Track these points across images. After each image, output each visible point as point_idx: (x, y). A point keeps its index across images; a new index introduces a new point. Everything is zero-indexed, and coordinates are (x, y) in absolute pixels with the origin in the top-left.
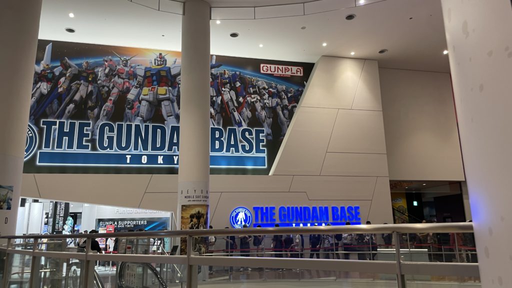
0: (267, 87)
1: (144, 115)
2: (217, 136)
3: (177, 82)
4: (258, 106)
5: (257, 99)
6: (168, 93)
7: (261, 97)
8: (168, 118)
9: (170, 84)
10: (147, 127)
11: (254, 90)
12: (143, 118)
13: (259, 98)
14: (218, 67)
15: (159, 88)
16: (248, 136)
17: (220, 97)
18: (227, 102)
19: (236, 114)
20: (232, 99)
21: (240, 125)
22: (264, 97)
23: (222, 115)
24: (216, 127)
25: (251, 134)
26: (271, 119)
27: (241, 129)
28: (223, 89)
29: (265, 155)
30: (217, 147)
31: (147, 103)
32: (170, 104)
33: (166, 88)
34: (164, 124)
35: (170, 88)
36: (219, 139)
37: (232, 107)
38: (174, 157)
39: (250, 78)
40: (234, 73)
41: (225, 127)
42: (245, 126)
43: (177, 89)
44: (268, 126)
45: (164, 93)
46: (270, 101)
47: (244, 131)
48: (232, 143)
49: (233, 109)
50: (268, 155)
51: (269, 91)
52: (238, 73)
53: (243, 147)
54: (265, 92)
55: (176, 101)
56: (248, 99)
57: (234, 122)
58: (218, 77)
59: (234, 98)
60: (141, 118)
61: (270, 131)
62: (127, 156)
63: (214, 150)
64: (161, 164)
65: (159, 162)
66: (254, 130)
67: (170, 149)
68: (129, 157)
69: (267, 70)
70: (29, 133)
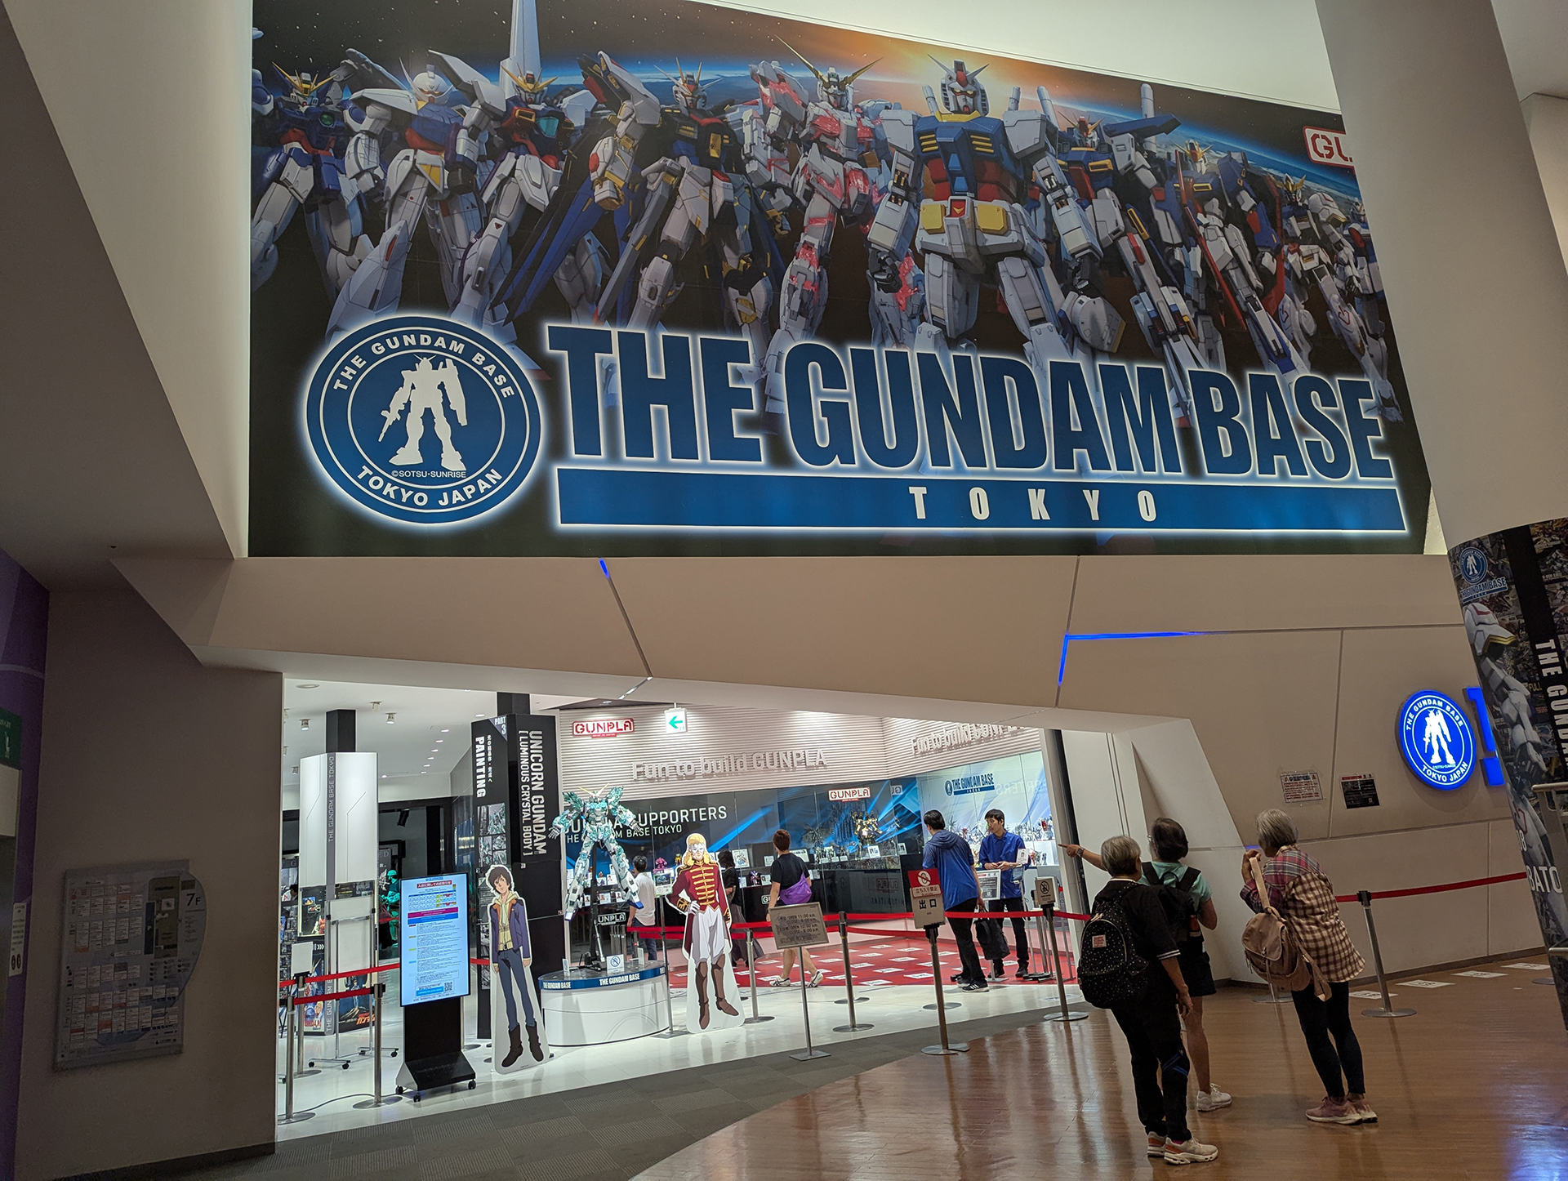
0: (1342, 218)
1: (944, 314)
2: (1218, 407)
3: (1035, 184)
4: (1330, 286)
5: (1321, 262)
6: (1013, 227)
7: (1331, 254)
8: (1034, 328)
9: (1013, 190)
10: (963, 366)
11: (1305, 225)
12: (943, 327)
13: (1326, 259)
14: (1168, 128)
15: (976, 203)
16: (1321, 409)
17: (1198, 250)
18: (1225, 271)
19: (1262, 316)
20: (1236, 258)
21: (1287, 366)
22: (1342, 255)
23: (1217, 323)
24: (1207, 369)
25: (1328, 400)
26: (1383, 343)
27: (1294, 377)
28: (1200, 216)
29: (1389, 483)
30: (1227, 451)
31: (946, 263)
32: (1030, 271)
33: (1004, 205)
34: (1021, 352)
35: (1017, 206)
36: (1226, 418)
37: (1244, 292)
38: (1086, 493)
39: (1280, 179)
40: (1224, 155)
41: (1235, 368)
42: (1303, 370)
43: (1041, 212)
44: (1380, 367)
45: (999, 225)
46: (1365, 270)
47: (1304, 386)
48: (1275, 435)
49: (1249, 298)
50: (1403, 482)
51: (1350, 230)
52: (1236, 156)
53: (1315, 449)
54: (1340, 236)
55: (1047, 261)
56: (1292, 258)
57: (1261, 350)
58: (1174, 169)
59: (1245, 257)
60: (936, 330)
61: (1389, 386)
62: (912, 490)
63: (1218, 465)
64: (1041, 523)
65: (1036, 517)
66: (1335, 384)
67: (1064, 461)
68: (918, 492)
69: (1328, 152)
70: (498, 381)
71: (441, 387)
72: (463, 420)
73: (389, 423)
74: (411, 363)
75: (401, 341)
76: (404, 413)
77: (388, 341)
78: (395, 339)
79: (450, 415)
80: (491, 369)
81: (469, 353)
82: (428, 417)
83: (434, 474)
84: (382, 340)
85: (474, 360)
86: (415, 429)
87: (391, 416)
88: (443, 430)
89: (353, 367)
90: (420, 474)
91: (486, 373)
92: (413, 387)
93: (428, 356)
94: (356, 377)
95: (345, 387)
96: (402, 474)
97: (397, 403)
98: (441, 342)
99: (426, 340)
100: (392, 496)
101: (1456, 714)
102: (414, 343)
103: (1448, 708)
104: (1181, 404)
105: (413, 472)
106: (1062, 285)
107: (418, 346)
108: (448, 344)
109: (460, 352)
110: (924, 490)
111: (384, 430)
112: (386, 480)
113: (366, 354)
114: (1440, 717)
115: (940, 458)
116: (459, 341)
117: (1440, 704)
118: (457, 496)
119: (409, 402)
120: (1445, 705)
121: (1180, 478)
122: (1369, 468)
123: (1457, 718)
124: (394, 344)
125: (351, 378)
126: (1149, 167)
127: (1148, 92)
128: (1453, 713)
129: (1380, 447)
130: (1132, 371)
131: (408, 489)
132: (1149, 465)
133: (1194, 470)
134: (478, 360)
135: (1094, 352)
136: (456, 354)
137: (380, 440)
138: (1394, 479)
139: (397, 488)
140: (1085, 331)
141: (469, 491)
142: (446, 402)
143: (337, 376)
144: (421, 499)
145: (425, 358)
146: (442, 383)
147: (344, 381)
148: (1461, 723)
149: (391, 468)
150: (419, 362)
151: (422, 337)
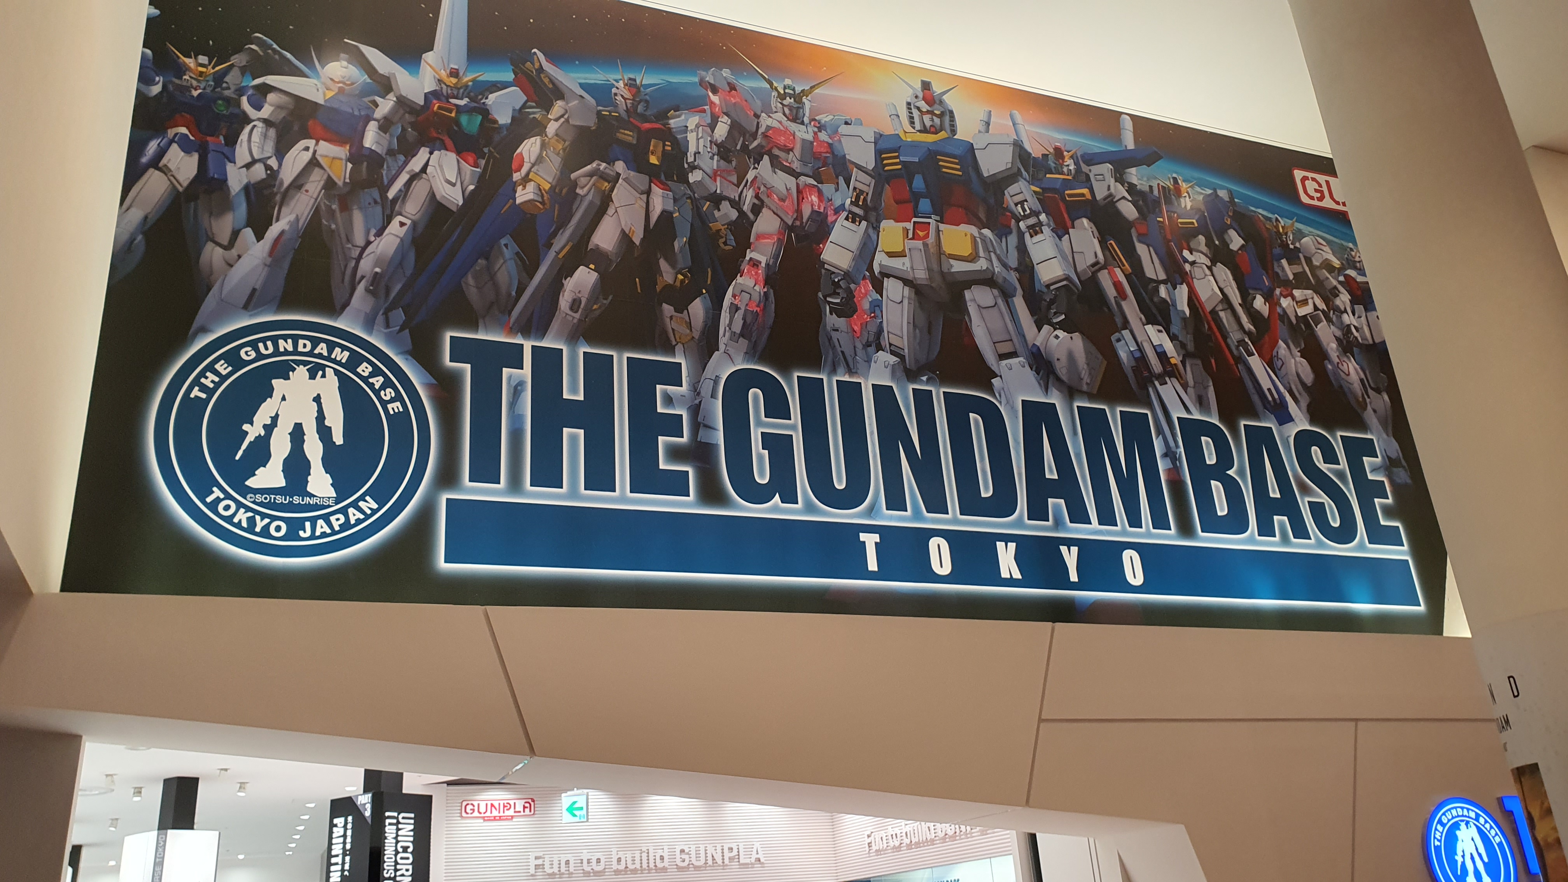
0: (1336, 263)
1: (903, 343)
2: (1211, 459)
3: (1007, 209)
4: (1326, 334)
5: (1316, 308)
6: (981, 254)
7: (1326, 300)
8: (1004, 362)
9: (982, 215)
10: (923, 401)
11: (1297, 269)
12: (902, 357)
13: (1322, 305)
14: (1148, 160)
15: (942, 227)
16: (1323, 467)
17: (1184, 287)
18: (1214, 312)
19: (1256, 363)
20: (1226, 299)
21: (1285, 418)
22: (1338, 302)
23: (1207, 367)
24: (1197, 416)
25: (1330, 457)
26: (1386, 397)
27: (1292, 430)
28: (1186, 253)
29: (1401, 552)
30: (1222, 509)
31: (907, 289)
32: (1000, 301)
33: (973, 230)
34: (990, 389)
35: (986, 232)
36: (1220, 471)
37: (1235, 336)
38: (1064, 549)
39: (1269, 219)
40: (1209, 192)
41: (1229, 416)
42: (1301, 423)
43: (1013, 240)
44: (1384, 423)
45: (967, 251)
46: (1363, 319)
47: (1304, 441)
48: (1275, 493)
49: (1241, 342)
50: (1416, 551)
51: (1346, 276)
52: (1222, 194)
53: (1317, 510)
54: (1335, 283)
55: (1019, 292)
56: (1285, 302)
57: (1256, 398)
58: (1157, 202)
59: (1235, 298)
60: (893, 359)
61: (1396, 445)
62: (863, 537)
63: (1212, 524)
64: (1011, 582)
65: (1005, 574)
66: (1336, 439)
67: (1038, 511)
68: (870, 540)
69: (1319, 195)
70: (385, 395)
71: (317, 399)
72: (338, 438)
73: (250, 438)
74: (284, 371)
75: (276, 346)
76: (269, 428)
77: (261, 345)
78: (269, 343)
79: (324, 432)
80: (378, 381)
81: (354, 361)
82: (297, 434)
83: (297, 500)
84: (254, 344)
85: (359, 370)
86: (280, 447)
87: (253, 431)
88: (314, 449)
89: (216, 373)
90: (280, 499)
91: (371, 386)
92: (284, 399)
93: (305, 363)
94: (217, 385)
95: (204, 396)
96: (259, 498)
97: (263, 416)
98: (322, 349)
99: (305, 346)
100: (244, 524)
101: (1491, 827)
102: (290, 348)
103: (1482, 820)
104: (1169, 454)
105: (273, 496)
106: (1036, 317)
107: (295, 352)
108: (330, 351)
109: (344, 361)
110: (876, 538)
111: (244, 446)
112: (240, 505)
113: (233, 359)
114: (1473, 831)
115: (896, 501)
116: (344, 348)
117: (1473, 815)
118: (322, 527)
119: (277, 415)
120: (1477, 815)
121: (1169, 537)
122: (1377, 535)
123: (1493, 832)
124: (266, 348)
125: (211, 385)
126: (1130, 199)
127: (1127, 124)
128: (1487, 826)
129: (1389, 512)
130: (1114, 416)
131: (263, 516)
132: (1135, 521)
133: (1186, 529)
134: (363, 371)
135: (1071, 392)
136: (339, 363)
137: (237, 458)
138: (1406, 548)
139: (250, 514)
140: (1061, 369)
141: (337, 521)
142: (321, 417)
143: (196, 382)
144: (278, 529)
145: (301, 366)
146: (319, 395)
147: (204, 388)
148: (1497, 839)
149: (245, 491)
150: (294, 370)
151: (301, 342)
